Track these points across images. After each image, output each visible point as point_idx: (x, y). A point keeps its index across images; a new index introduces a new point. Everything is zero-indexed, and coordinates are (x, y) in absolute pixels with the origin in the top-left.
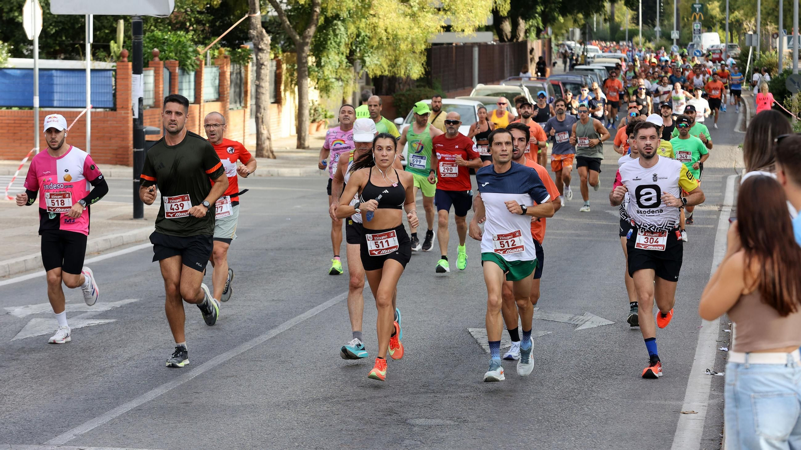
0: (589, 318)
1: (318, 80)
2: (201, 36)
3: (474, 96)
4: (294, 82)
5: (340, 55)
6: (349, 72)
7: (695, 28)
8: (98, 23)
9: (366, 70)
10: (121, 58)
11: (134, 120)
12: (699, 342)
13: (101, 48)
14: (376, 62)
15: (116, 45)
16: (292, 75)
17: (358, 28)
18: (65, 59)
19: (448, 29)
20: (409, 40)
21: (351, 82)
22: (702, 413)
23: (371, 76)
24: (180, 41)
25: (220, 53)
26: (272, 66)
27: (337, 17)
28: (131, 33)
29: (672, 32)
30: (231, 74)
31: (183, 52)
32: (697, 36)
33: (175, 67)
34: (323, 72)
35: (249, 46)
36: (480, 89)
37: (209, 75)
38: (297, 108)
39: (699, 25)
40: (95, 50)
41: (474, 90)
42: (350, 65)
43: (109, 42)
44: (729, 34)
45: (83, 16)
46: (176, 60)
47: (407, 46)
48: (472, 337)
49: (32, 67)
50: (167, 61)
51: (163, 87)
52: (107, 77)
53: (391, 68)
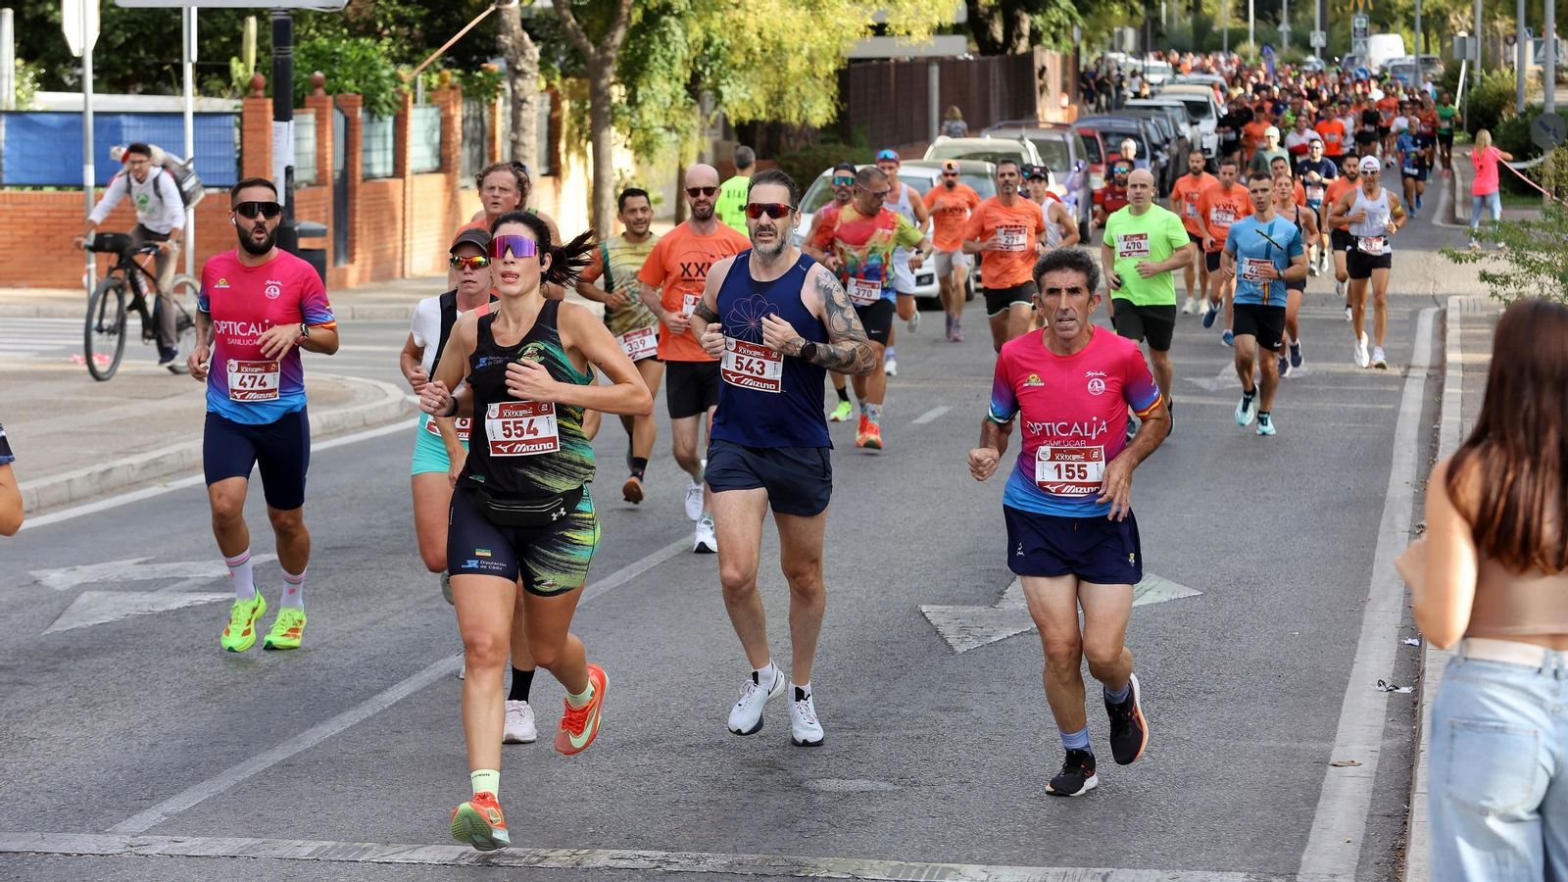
0: (1153, 584)
1: (632, 130)
2: (406, 48)
3: (931, 160)
4: (584, 135)
5: (674, 82)
6: (690, 115)
7: (1357, 26)
8: (206, 24)
9: (725, 110)
10: (252, 90)
12: (1363, 628)
13: (213, 71)
14: (742, 95)
15: (241, 65)
16: (580, 121)
17: (707, 31)
18: (145, 92)
19: (880, 30)
20: (805, 52)
21: (695, 135)
22: (1369, 765)
23: (733, 123)
24: (364, 58)
25: (443, 80)
26: (542, 105)
27: (667, 8)
28: (269, 42)
29: (1312, 34)
30: (464, 120)
31: (371, 78)
32: (1361, 41)
33: (355, 107)
34: (641, 115)
35: (496, 65)
36: (943, 147)
37: (421, 122)
38: (592, 185)
39: (1364, 20)
40: (202, 76)
41: (931, 148)
42: (693, 101)
43: (228, 60)
44: (1422, 36)
45: (179, 11)
46: (357, 93)
47: (802, 64)
48: (929, 621)
49: (80, 108)
50: (340, 96)
51: (333, 146)
52: (225, 127)
53: (771, 107)
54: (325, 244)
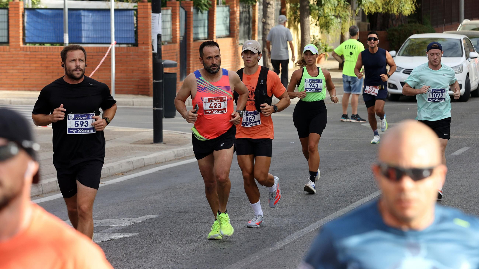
1: (319, 17)
3: (460, 31)
4: (297, 20)
6: (346, 10)
9: (363, 8)
11: (154, 54)
16: (295, 13)
21: (349, 19)
23: (366, 14)
26: (277, 5)
30: (241, 13)
33: (190, 6)
34: (324, 10)
36: (466, 24)
37: (220, 14)
38: (300, 43)
41: (461, 25)
42: (348, 3)
51: (180, 25)
52: (129, 16)
53: (384, 6)
54: (176, 70)
